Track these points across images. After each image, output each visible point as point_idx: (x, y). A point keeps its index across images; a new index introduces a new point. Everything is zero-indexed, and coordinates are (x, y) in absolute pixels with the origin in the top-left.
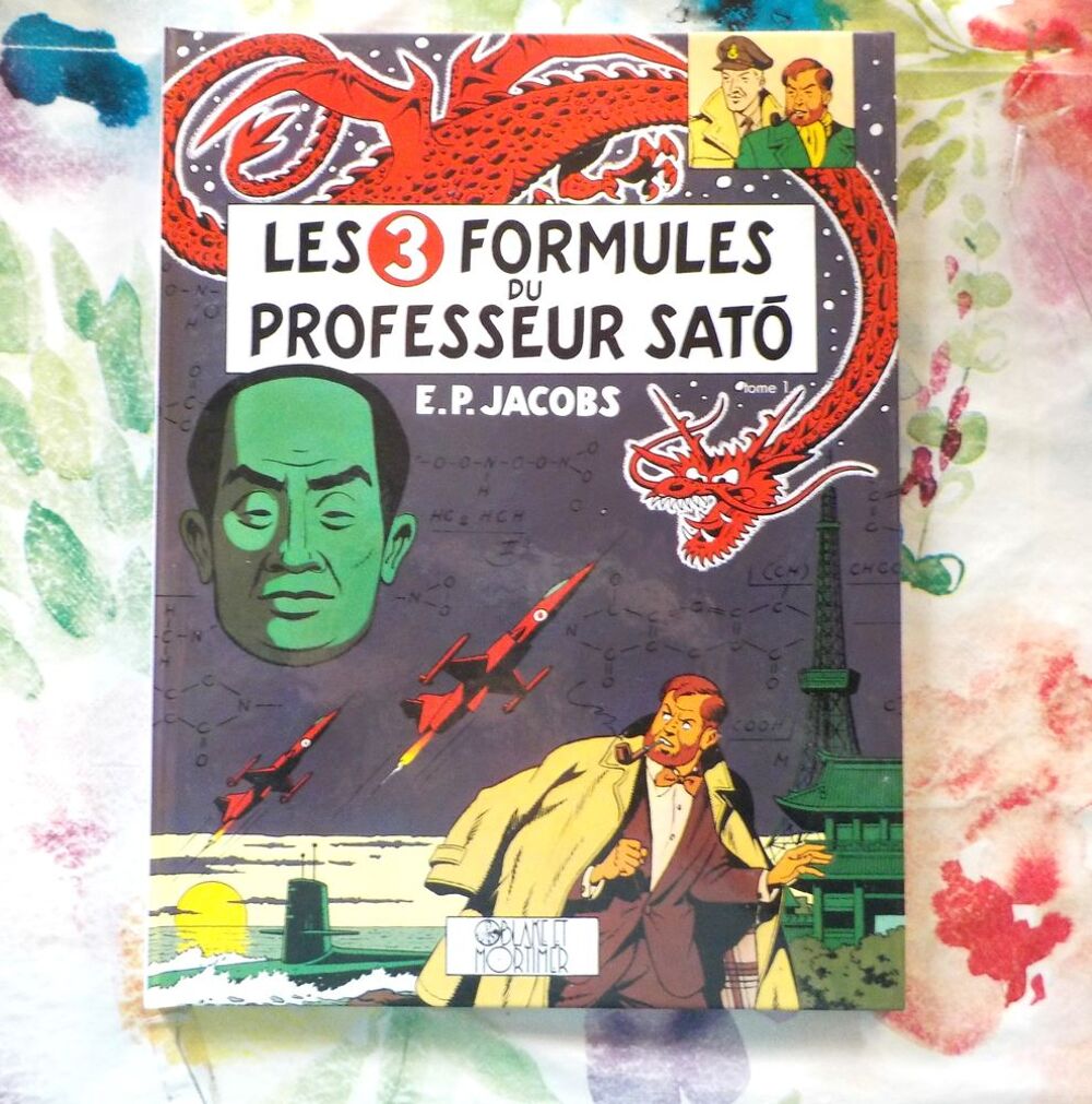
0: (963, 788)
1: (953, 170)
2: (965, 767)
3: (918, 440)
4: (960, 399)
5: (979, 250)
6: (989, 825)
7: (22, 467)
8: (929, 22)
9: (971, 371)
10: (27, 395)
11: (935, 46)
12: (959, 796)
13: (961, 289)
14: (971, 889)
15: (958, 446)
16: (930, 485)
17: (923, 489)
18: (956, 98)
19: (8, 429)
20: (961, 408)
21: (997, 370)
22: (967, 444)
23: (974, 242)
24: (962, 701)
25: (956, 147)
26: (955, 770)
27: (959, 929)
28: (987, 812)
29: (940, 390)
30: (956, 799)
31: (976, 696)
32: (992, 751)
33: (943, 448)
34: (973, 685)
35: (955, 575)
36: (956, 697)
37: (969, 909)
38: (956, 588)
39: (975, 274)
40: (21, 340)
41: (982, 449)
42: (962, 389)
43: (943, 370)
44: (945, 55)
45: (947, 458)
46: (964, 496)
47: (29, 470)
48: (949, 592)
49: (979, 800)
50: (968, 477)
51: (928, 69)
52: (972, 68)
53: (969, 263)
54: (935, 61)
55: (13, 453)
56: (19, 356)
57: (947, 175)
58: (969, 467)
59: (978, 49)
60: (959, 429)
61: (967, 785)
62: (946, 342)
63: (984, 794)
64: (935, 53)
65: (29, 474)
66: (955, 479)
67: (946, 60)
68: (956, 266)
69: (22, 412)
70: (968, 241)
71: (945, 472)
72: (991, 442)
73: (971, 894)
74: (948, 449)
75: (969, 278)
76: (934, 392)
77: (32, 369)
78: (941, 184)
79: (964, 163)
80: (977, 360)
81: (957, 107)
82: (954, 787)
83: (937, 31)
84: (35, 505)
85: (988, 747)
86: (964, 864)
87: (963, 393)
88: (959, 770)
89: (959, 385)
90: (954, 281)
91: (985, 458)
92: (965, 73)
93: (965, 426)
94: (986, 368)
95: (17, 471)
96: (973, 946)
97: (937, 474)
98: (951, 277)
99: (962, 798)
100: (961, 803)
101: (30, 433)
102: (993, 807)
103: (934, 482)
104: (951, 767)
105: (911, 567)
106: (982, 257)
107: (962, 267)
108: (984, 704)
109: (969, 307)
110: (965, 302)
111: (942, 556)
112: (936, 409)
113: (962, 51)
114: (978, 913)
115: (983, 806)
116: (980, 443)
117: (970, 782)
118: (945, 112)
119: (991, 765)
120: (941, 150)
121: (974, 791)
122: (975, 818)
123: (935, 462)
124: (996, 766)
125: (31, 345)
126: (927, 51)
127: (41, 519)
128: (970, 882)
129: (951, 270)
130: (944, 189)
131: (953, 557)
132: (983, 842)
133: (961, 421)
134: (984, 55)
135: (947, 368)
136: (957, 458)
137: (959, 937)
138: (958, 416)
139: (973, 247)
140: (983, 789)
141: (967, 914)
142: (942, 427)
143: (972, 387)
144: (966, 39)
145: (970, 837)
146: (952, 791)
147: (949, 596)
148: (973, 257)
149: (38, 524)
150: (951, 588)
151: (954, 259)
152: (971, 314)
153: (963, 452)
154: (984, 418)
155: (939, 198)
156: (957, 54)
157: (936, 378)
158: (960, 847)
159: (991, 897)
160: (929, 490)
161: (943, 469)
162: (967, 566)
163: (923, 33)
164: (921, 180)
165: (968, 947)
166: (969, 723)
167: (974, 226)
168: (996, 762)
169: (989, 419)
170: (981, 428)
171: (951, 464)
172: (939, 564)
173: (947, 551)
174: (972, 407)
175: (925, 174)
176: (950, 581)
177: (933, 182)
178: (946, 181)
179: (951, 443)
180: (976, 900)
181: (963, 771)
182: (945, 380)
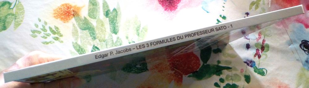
1: (259, 4)
3: (257, 47)
4: (264, 41)
7: (93, 39)
10: (95, 26)
16: (260, 56)
17: (258, 56)
19: (91, 31)
20: (264, 43)
21: (270, 37)
22: (266, 49)
33: (261, 49)
35: (265, 73)
40: (95, 17)
41: (268, 50)
46: (266, 58)
47: (94, 39)
48: (264, 75)
50: (266, 55)
55: (91, 36)
56: (95, 19)
58: (266, 53)
62: (260, 31)
65: (94, 40)
66: (264, 55)
69: (94, 29)
72: (270, 49)
77: (97, 22)
79: (261, 2)
80: (266, 35)
84: (94, 46)
89: (264, 38)
91: (269, 51)
93: (265, 45)
94: (268, 36)
95: (91, 39)
97: (261, 54)
101: (95, 32)
105: (257, 70)
111: (263, 69)
112: (260, 42)
123: (260, 51)
125: (97, 18)
127: (95, 48)
130: (258, 6)
131: (264, 69)
135: (261, 35)
142: (261, 46)
143: (266, 39)
149: (94, 49)
150: (265, 74)
153: (265, 50)
154: (268, 45)
155: (257, 8)
157: (259, 37)
162: (267, 71)
170: (268, 46)
171: (263, 52)
172: (262, 70)
173: (264, 68)
174: (266, 42)
175: (255, 4)
176: (264, 73)
177: (256, 5)
178: (258, 5)
179: (263, 48)
182: (261, 37)
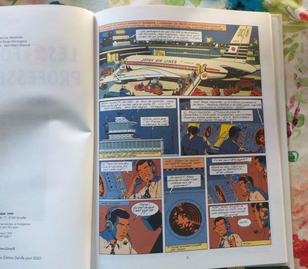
0: (298, 214)
1: (295, 51)
2: (298, 209)
3: (287, 121)
4: (297, 110)
5: (302, 72)
6: (305, 225)
8: (289, 13)
9: (300, 103)
11: (291, 19)
12: (297, 216)
13: (298, 82)
14: (300, 242)
15: (297, 123)
16: (289, 133)
18: (296, 33)
20: (298, 113)
21: (307, 103)
22: (299, 122)
23: (301, 70)
24: (298, 191)
25: (296, 45)
26: (296, 209)
27: (297, 253)
28: (305, 221)
29: (292, 108)
30: (296, 217)
31: (302, 189)
32: (306, 204)
33: (293, 123)
34: (301, 187)
35: (296, 158)
36: (297, 189)
37: (300, 248)
38: (296, 160)
39: (301, 78)
41: (303, 124)
42: (298, 108)
44: (294, 22)
45: (294, 126)
46: (298, 136)
48: (294, 161)
49: (303, 217)
50: (299, 132)
51: (289, 25)
52: (300, 25)
53: (300, 75)
54: (291, 23)
57: (294, 52)
58: (300, 128)
59: (302, 21)
60: (297, 118)
61: (299, 213)
62: (294, 96)
63: (304, 216)
64: (291, 21)
66: (296, 131)
67: (294, 23)
68: (296, 76)
70: (299, 69)
71: (294, 129)
72: (305, 121)
75: (300, 79)
76: (291, 108)
78: (292, 54)
79: (298, 49)
80: (302, 100)
81: (297, 35)
82: (296, 214)
83: (292, 16)
85: (305, 203)
86: (298, 235)
87: (298, 109)
89: (297, 107)
90: (296, 79)
91: (304, 126)
92: (299, 27)
94: (304, 102)
96: (301, 258)
97: (291, 130)
98: (295, 79)
99: (298, 217)
100: (298, 218)
102: (306, 220)
103: (291, 132)
104: (295, 208)
106: (303, 74)
107: (298, 76)
108: (304, 192)
109: (300, 86)
110: (299, 85)
111: (293, 152)
112: (291, 113)
113: (298, 21)
114: (302, 249)
115: (303, 219)
116: (302, 122)
117: (300, 213)
118: (293, 36)
119: (306, 208)
120: (293, 46)
121: (301, 215)
122: (301, 222)
123: (291, 127)
126: (289, 21)
128: (300, 240)
129: (295, 77)
130: (293, 56)
131: (295, 152)
132: (303, 230)
133: (298, 116)
134: (303, 22)
135: (294, 102)
136: (296, 126)
137: (297, 255)
138: (297, 115)
139: (301, 71)
140: (303, 215)
141: (299, 249)
142: (293, 118)
143: (301, 108)
144: (299, 18)
145: (300, 228)
146: (295, 215)
147: (294, 162)
148: (301, 73)
150: (295, 160)
151: (296, 74)
152: (300, 88)
153: (298, 124)
154: (303, 116)
155: (292, 58)
156: (297, 22)
157: (291, 105)
158: (297, 230)
159: (306, 245)
160: (289, 134)
161: (293, 128)
162: (299, 155)
163: (288, 16)
164: (287, 53)
165: (300, 258)
166: (300, 197)
167: (301, 66)
168: (307, 207)
169: (305, 116)
170: (303, 118)
171: (295, 127)
172: (292, 154)
173: (294, 150)
174: (300, 112)
175: (288, 52)
176: (295, 158)
177: (290, 54)
178: (294, 54)
179: (295, 122)
180: (302, 245)
181: (298, 210)
182: (293, 105)
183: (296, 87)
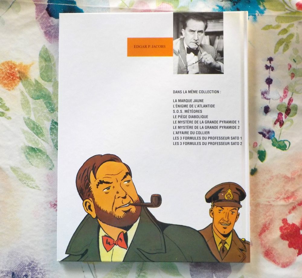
0: (288, 200)
1: (290, 42)
2: (288, 194)
3: (279, 111)
4: (291, 100)
5: (297, 62)
6: (295, 210)
7: (50, 111)
8: (286, 3)
9: (294, 93)
10: (52, 93)
11: (287, 9)
13: (292, 72)
14: (289, 226)
15: (290, 112)
16: (282, 122)
17: (280, 123)
18: (292, 23)
19: (47, 101)
20: (291, 103)
21: (300, 93)
22: (292, 112)
23: (295, 60)
24: (289, 178)
25: (291, 36)
26: (286, 195)
27: (286, 236)
28: (294, 206)
29: (285, 98)
30: (286, 203)
31: (292, 177)
32: (296, 191)
33: (286, 113)
34: (292, 174)
35: (288, 146)
36: (287, 177)
37: (289, 231)
38: (288, 149)
39: (295, 68)
40: (50, 78)
41: (296, 113)
42: (291, 98)
43: (287, 93)
44: (290, 12)
45: (287, 115)
46: (291, 125)
47: (51, 112)
48: (286, 150)
49: (292, 203)
50: (292, 121)
51: (285, 15)
52: (296, 15)
53: (294, 66)
54: (287, 13)
55: (47, 107)
56: (50, 83)
57: (289, 43)
58: (292, 118)
59: (298, 10)
60: (290, 108)
61: (289, 199)
62: (287, 86)
63: (294, 201)
64: (287, 11)
65: (51, 113)
66: (289, 121)
67: (290, 13)
68: (291, 66)
69: (50, 97)
70: (294, 60)
71: (286, 119)
72: (298, 112)
73: (290, 227)
74: (287, 113)
75: (294, 69)
76: (284, 98)
77: (53, 86)
78: (287, 45)
79: (294, 40)
80: (295, 91)
81: (292, 26)
82: (286, 200)
83: (288, 6)
84: (53, 121)
85: (295, 190)
86: (288, 220)
87: (291, 99)
88: (287, 195)
89: (291, 97)
90: (290, 70)
91: (296, 116)
92: (295, 17)
93: (292, 107)
94: (297, 93)
95: (48, 112)
96: (289, 240)
97: (284, 119)
98: (289, 69)
99: (288, 202)
100: (287, 204)
101: (52, 102)
102: (296, 205)
103: (283, 122)
104: (285, 194)
105: (277, 143)
106: (297, 64)
107: (292, 67)
108: (294, 179)
109: (294, 77)
110: (293, 75)
111: (284, 140)
112: (285, 103)
113: (294, 11)
114: (291, 232)
115: (293, 205)
116: (295, 112)
117: (290, 199)
118: (289, 26)
119: (296, 194)
120: (288, 36)
121: (291, 201)
122: (291, 208)
123: (283, 116)
124: (297, 195)
125: (53, 80)
126: (285, 11)
127: (54, 124)
128: (289, 224)
129: (289, 67)
130: (288, 46)
131: (287, 141)
132: (293, 214)
133: (291, 106)
134: (300, 12)
135: (288, 92)
136: (289, 115)
137: (286, 238)
138: (290, 105)
139: (295, 61)
140: (293, 200)
141: (288, 232)
142: (286, 107)
143: (294, 98)
144: (295, 8)
145: (290, 212)
146: (285, 201)
148: (295, 64)
149: (53, 125)
150: (287, 149)
151: (290, 64)
152: (294, 79)
153: (291, 114)
155: (287, 49)
156: (293, 12)
157: (285, 95)
158: (287, 215)
159: (294, 228)
160: (282, 123)
162: (291, 144)
163: (284, 6)
164: (282, 44)
165: (288, 240)
166: (290, 183)
167: (295, 56)
168: (297, 194)
169: (298, 106)
170: (296, 108)
171: (288, 117)
172: (284, 142)
173: (286, 139)
174: (294, 103)
175: (283, 42)
176: (286, 147)
177: (285, 44)
178: (289, 44)
179: (288, 112)
180: (291, 229)
181: (288, 196)
182: (287, 95)
183: (290, 77)
